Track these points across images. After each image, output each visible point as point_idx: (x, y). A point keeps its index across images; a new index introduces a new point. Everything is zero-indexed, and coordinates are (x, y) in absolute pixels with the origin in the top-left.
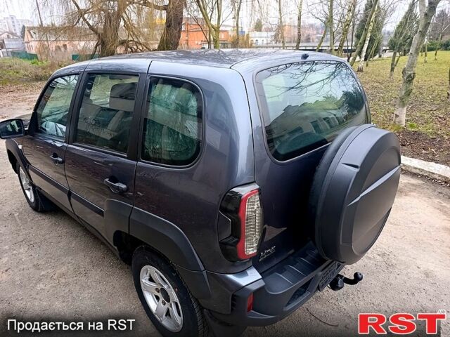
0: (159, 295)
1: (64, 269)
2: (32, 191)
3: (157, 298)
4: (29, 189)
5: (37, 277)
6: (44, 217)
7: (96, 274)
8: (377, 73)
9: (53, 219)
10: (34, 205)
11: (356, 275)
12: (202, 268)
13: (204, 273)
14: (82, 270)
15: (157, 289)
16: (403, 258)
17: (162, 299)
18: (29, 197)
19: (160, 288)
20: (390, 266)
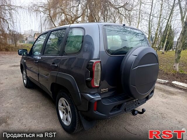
0: (64, 111)
1: (32, 105)
2: (26, 80)
3: (64, 113)
4: (25, 80)
5: (21, 107)
6: (29, 89)
7: (43, 108)
8: (170, 55)
9: (32, 91)
10: (26, 85)
11: (143, 110)
12: (79, 92)
13: (80, 94)
14: (38, 106)
15: (64, 109)
16: (170, 116)
17: (65, 113)
18: (25, 82)
19: (65, 108)
20: (163, 118)
